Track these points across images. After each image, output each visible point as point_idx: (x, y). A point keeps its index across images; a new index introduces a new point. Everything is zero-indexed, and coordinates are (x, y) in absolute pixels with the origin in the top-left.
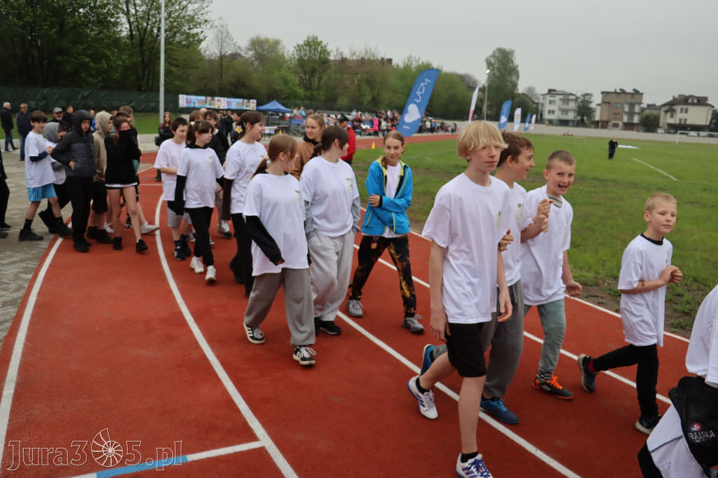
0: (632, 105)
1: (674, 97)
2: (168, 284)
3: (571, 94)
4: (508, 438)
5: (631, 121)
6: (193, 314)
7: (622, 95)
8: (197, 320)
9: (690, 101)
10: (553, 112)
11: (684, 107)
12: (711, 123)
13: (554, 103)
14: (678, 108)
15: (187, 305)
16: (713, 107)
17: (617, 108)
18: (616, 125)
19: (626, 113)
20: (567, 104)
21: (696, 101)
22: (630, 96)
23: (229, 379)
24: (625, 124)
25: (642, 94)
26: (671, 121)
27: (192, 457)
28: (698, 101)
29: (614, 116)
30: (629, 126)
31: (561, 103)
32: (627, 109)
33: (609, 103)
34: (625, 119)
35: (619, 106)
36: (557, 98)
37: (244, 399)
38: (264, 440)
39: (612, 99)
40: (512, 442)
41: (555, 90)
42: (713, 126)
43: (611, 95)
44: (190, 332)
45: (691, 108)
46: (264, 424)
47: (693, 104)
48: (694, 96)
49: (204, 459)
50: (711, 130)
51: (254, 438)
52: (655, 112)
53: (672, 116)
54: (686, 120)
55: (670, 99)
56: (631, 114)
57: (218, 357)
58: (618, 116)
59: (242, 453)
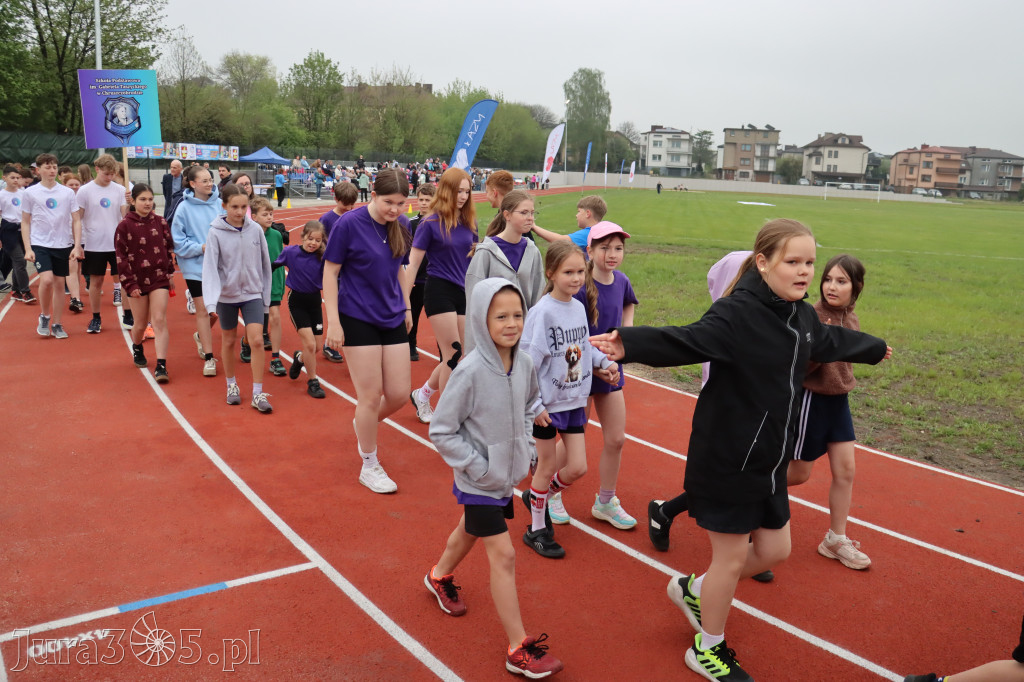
0: (765, 147)
1: (819, 135)
2: (157, 396)
3: (683, 133)
4: (605, 544)
5: (765, 169)
6: (198, 429)
7: (752, 134)
8: (205, 437)
9: (840, 141)
10: (660, 156)
11: (833, 149)
12: (867, 171)
13: (661, 145)
14: (825, 151)
15: (188, 420)
16: (870, 150)
17: (745, 151)
18: (744, 175)
19: (757, 157)
20: (679, 146)
21: (847, 142)
22: (761, 135)
23: (260, 500)
24: (756, 172)
25: (779, 131)
26: (817, 168)
27: (231, 584)
28: (850, 141)
29: (742, 162)
30: (762, 176)
31: (670, 145)
32: (758, 152)
33: (735, 144)
34: (757, 167)
35: (748, 148)
36: (665, 136)
37: (284, 520)
38: (316, 560)
39: (739, 138)
40: (611, 547)
41: (661, 127)
42: (870, 175)
43: (736, 132)
44: (200, 451)
45: (842, 151)
46: (313, 545)
47: (843, 146)
48: (844, 135)
49: (247, 585)
50: (868, 181)
51: (304, 560)
52: (796, 157)
53: (818, 162)
54: (835, 167)
55: (816, 138)
56: (765, 159)
57: (242, 477)
58: (747, 162)
59: (292, 575)
